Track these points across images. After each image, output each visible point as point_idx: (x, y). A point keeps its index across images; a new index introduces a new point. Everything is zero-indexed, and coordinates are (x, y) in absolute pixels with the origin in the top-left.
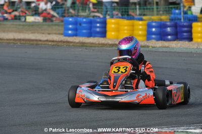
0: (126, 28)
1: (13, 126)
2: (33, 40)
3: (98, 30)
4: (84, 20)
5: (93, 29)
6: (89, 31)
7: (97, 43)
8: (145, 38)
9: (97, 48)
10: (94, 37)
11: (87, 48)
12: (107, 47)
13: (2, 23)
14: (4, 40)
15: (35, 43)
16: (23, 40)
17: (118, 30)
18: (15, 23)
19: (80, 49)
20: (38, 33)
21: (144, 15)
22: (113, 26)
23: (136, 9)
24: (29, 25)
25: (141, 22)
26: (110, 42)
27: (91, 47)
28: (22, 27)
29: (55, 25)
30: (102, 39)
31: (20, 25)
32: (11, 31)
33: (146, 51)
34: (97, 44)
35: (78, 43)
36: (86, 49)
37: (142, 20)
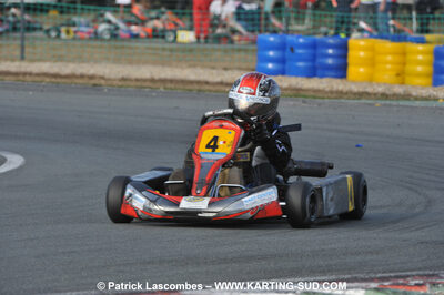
0: (389, 58)
1: (149, 263)
2: (192, 82)
3: (330, 61)
4: (301, 40)
5: (319, 60)
6: (310, 64)
7: (327, 89)
8: (430, 80)
9: (327, 100)
10: (322, 76)
11: (307, 100)
12: (348, 99)
13: (126, 44)
14: (130, 80)
15: (196, 87)
16: (171, 81)
17: (372, 62)
18: (153, 45)
19: (292, 103)
20: (203, 67)
21: (428, 32)
22: (362, 54)
23: (411, 19)
24: (184, 51)
25: (421, 47)
26: (355, 88)
27: (315, 97)
28: (167, 53)
29: (239, 50)
30: (339, 81)
31: (164, 49)
32: (146, 63)
33: (432, 108)
34: (326, 93)
35: (286, 89)
36: (304, 102)
37: (422, 41)
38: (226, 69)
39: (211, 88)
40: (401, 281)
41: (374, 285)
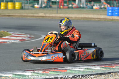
38: (101, 15)
39: (93, 19)
40: (110, 65)
41: (103, 66)
